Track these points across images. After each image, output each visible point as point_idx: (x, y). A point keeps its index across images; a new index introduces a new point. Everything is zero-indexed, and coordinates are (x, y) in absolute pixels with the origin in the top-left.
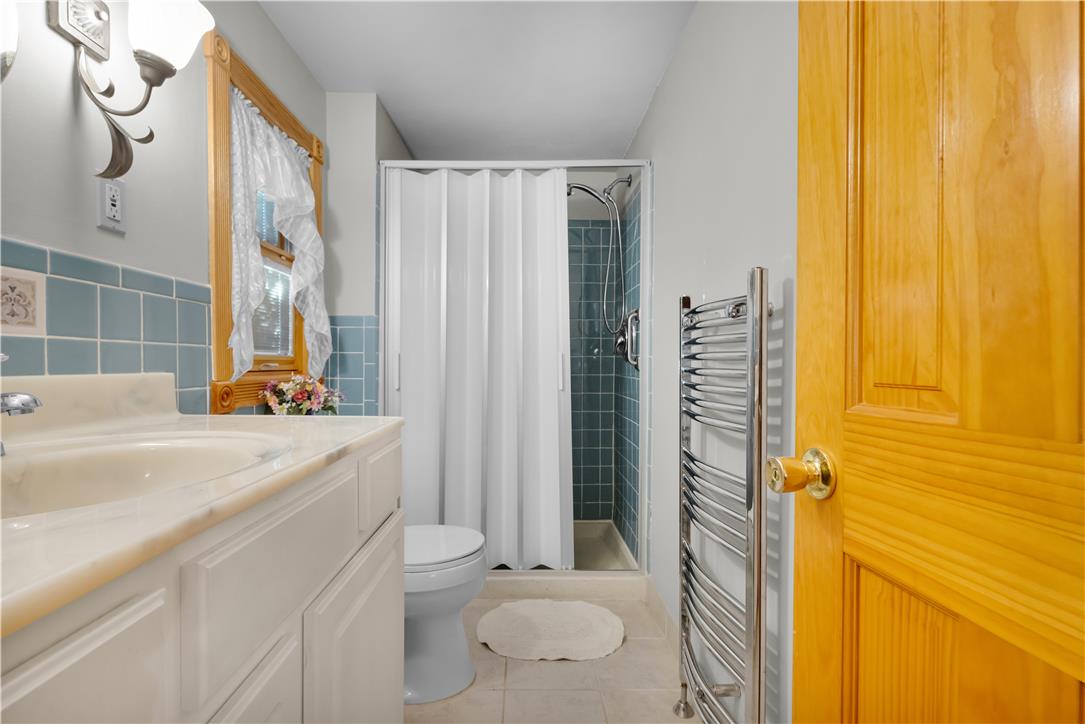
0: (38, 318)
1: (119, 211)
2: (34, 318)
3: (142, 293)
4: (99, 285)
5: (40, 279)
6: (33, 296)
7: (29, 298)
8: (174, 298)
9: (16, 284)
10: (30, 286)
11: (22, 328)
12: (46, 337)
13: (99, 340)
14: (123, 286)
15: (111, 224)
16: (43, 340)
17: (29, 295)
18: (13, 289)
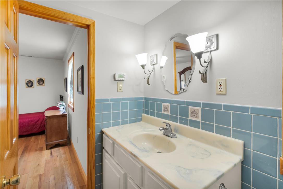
0: (199, 117)
1: (222, 88)
2: (198, 117)
3: (231, 112)
4: (215, 110)
5: (200, 109)
6: (198, 112)
7: (197, 113)
8: (250, 114)
9: (195, 110)
10: (197, 110)
11: (195, 118)
12: (201, 121)
13: (215, 124)
14: (223, 110)
15: (220, 93)
16: (200, 122)
17: (197, 112)
18: (194, 111)
